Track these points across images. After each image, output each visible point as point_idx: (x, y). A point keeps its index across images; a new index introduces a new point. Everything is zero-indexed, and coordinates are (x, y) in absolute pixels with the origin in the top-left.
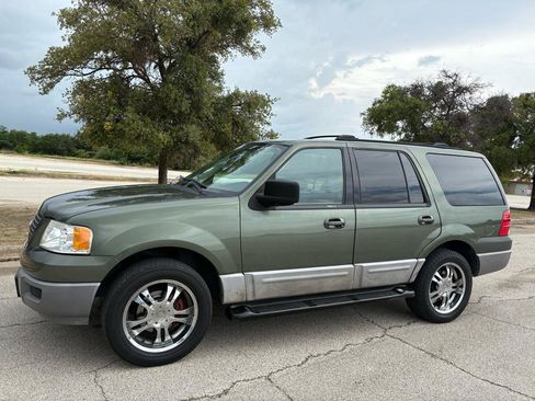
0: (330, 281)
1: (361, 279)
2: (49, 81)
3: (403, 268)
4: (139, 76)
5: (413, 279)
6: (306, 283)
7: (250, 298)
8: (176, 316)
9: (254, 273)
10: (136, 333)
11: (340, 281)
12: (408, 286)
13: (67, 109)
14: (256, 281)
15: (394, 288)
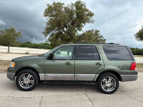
0: (68, 78)
1: (77, 78)
2: (46, 34)
3: (92, 77)
4: (64, 31)
5: (95, 80)
7: (46, 80)
8: (30, 81)
9: (47, 74)
10: (22, 84)
11: (70, 78)
12: (94, 82)
13: (47, 40)
14: (47, 76)
15: (90, 82)
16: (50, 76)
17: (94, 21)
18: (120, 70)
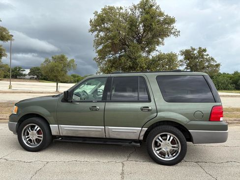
0: (93, 132)
1: (109, 134)
3: (135, 132)
5: (142, 138)
6: (82, 132)
7: (61, 135)
8: (38, 137)
9: (62, 126)
10: (27, 140)
11: (97, 133)
12: (139, 141)
14: (62, 128)
15: (131, 141)
16: (66, 129)
17: (179, 32)
18: (188, 120)
